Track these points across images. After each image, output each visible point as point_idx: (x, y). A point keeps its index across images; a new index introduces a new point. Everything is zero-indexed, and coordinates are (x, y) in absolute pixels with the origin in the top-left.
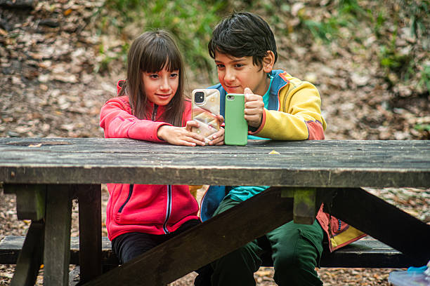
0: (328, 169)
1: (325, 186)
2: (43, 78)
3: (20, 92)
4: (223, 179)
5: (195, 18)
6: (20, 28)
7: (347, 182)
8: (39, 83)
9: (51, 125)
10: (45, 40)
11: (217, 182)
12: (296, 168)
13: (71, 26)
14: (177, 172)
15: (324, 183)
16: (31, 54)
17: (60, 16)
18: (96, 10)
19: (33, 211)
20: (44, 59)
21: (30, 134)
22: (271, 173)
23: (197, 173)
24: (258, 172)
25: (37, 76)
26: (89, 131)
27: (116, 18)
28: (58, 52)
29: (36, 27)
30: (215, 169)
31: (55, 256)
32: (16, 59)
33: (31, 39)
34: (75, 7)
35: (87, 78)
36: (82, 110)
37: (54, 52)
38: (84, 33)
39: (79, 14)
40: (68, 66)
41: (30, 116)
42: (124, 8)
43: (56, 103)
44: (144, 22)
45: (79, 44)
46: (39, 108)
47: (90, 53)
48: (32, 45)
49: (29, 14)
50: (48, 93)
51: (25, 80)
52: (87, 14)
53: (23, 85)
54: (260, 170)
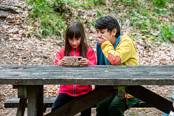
0: (131, 79)
1: (129, 85)
2: (10, 39)
3: (4, 43)
4: (93, 83)
5: (55, 20)
6: (3, 24)
7: (138, 83)
8: (9, 40)
9: (14, 54)
10: (10, 27)
11: (91, 84)
12: (119, 78)
13: (18, 23)
14: (76, 80)
15: (129, 84)
16: (7, 32)
17: (15, 20)
18: (25, 18)
19: (24, 95)
20: (10, 33)
21: (8, 57)
22: (111, 80)
23: (84, 81)
24: (105, 80)
25: (9, 38)
26: (26, 55)
27: (32, 20)
28: (15, 31)
29: (7, 23)
30: (90, 79)
31: (31, 110)
32: (2, 33)
33: (6, 27)
34: (19, 17)
35: (24, 39)
36: (23, 49)
37: (13, 31)
38: (22, 25)
39: (21, 19)
40: (18, 35)
41: (7, 51)
42: (34, 17)
43: (15, 47)
44: (40, 21)
45: (21, 28)
46: (10, 48)
47: (24, 31)
48: (6, 29)
49: (5, 19)
50: (12, 44)
51: (5, 40)
52: (23, 19)
53: (5, 41)
54: (106, 79)
